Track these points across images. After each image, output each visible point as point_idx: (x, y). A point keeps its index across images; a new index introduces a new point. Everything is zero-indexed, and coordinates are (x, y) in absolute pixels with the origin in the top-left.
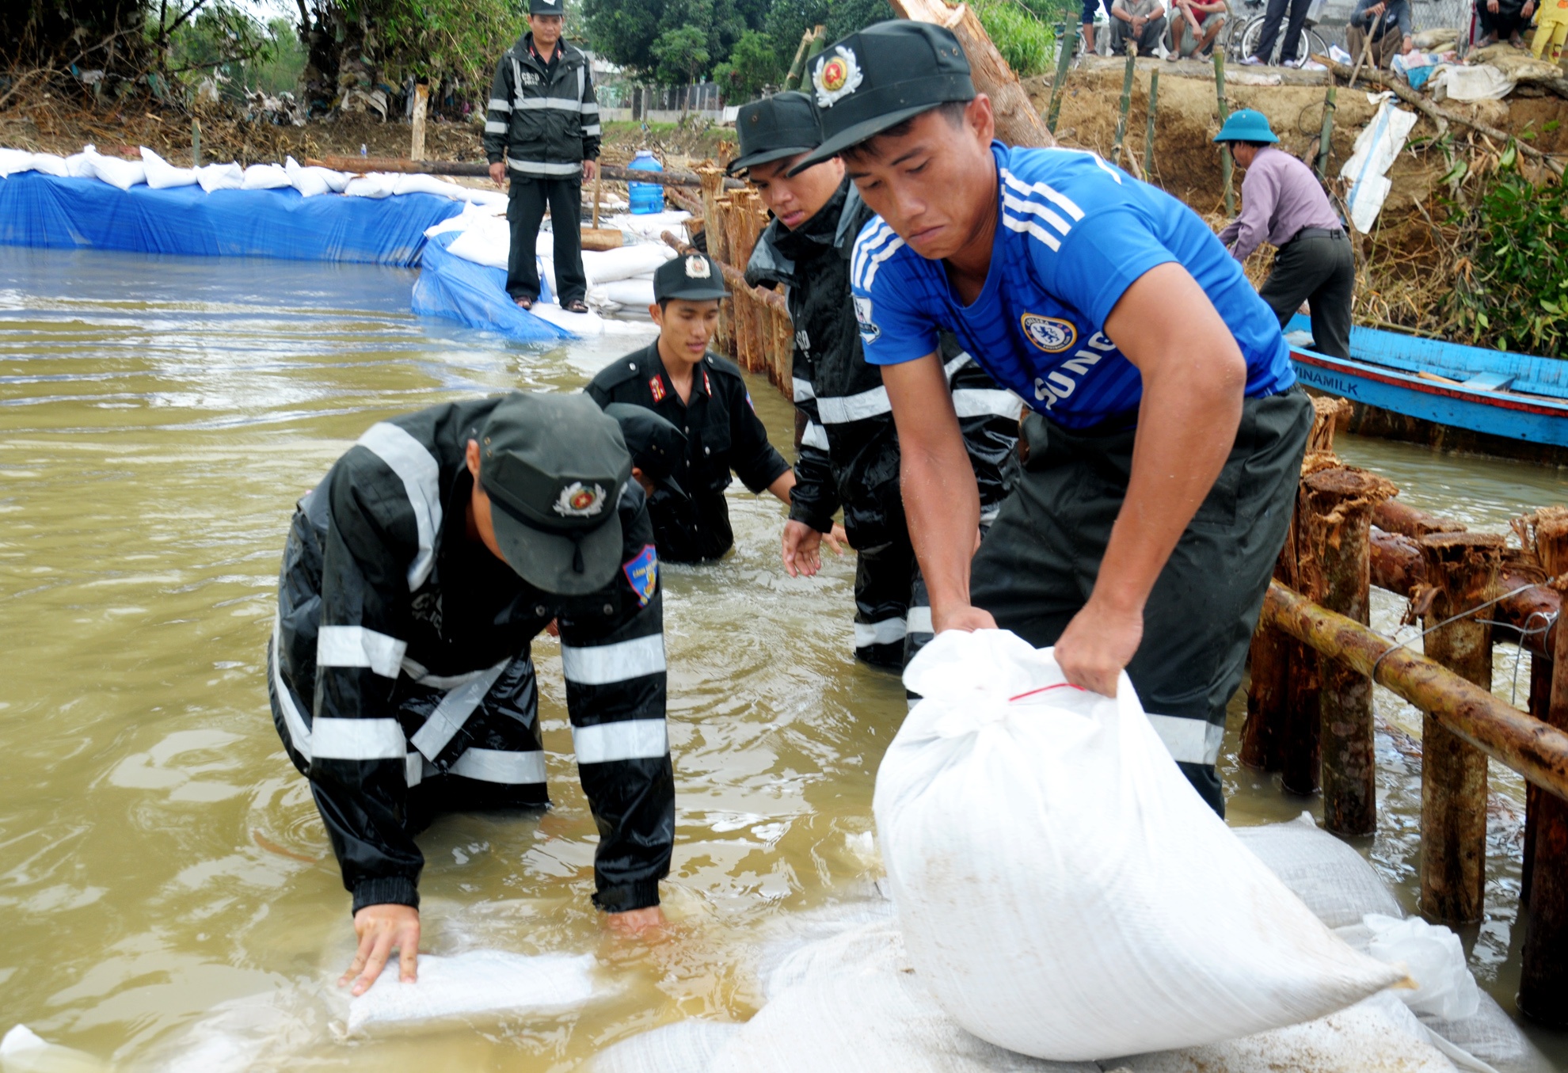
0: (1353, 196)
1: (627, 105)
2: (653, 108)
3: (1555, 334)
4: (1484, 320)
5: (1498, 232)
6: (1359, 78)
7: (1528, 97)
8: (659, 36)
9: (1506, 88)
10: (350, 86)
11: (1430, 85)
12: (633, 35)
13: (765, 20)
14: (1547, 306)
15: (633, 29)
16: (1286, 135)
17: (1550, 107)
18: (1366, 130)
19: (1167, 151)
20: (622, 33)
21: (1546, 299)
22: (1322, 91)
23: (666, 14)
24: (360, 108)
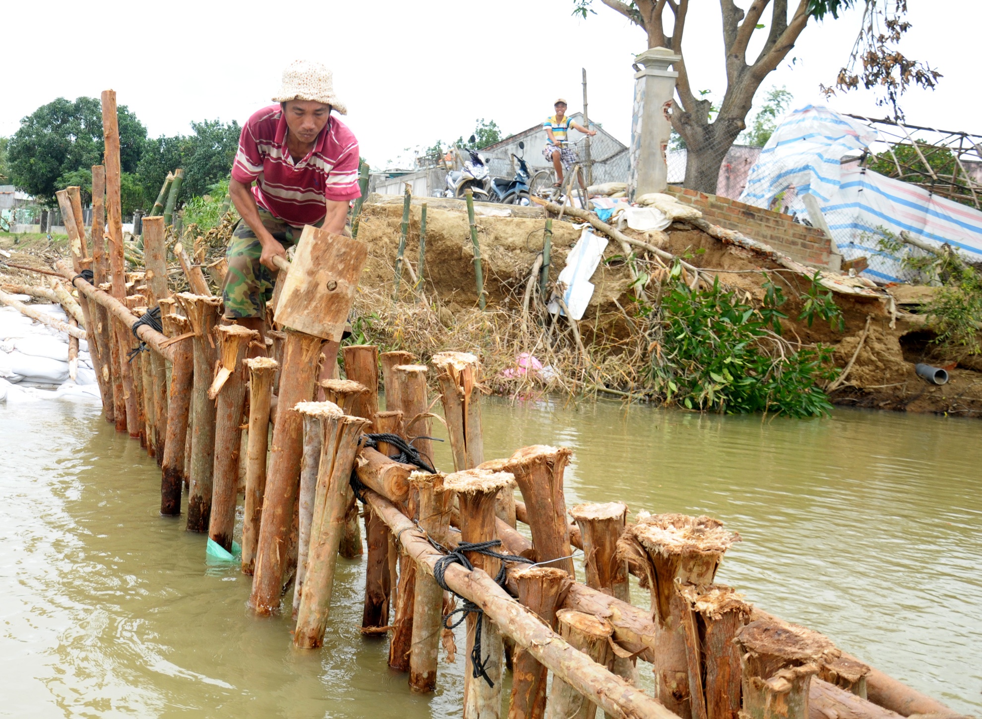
0: (568, 295)
1: (37, 222)
2: (56, 225)
3: (723, 397)
4: (673, 387)
5: (675, 322)
6: (565, 213)
7: (680, 230)
8: (61, 175)
9: (667, 223)
11: (614, 219)
12: (43, 174)
13: (137, 166)
14: (714, 376)
15: (43, 171)
16: (518, 251)
17: (695, 237)
18: (574, 249)
19: (434, 261)
20: (35, 173)
21: (714, 371)
22: (542, 222)
23: (66, 161)
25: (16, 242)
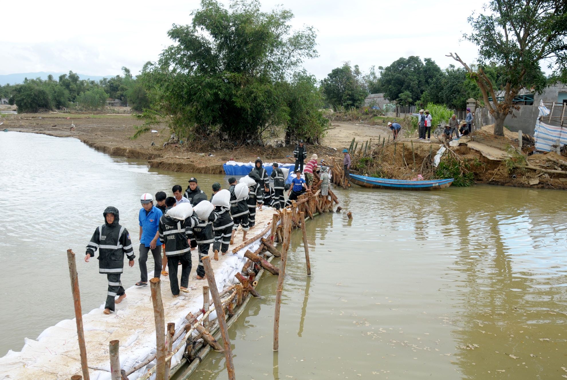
1: (395, 112)
2: (402, 112)
7: (463, 146)
9: (458, 144)
10: (292, 140)
12: (395, 92)
15: (395, 91)
18: (439, 151)
20: (392, 92)
24: (294, 144)
25: (384, 122)
